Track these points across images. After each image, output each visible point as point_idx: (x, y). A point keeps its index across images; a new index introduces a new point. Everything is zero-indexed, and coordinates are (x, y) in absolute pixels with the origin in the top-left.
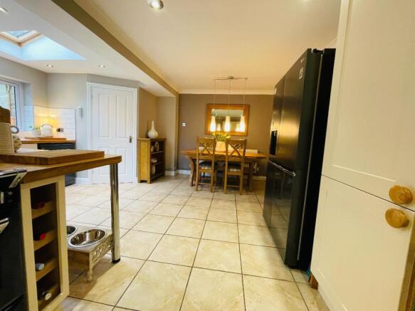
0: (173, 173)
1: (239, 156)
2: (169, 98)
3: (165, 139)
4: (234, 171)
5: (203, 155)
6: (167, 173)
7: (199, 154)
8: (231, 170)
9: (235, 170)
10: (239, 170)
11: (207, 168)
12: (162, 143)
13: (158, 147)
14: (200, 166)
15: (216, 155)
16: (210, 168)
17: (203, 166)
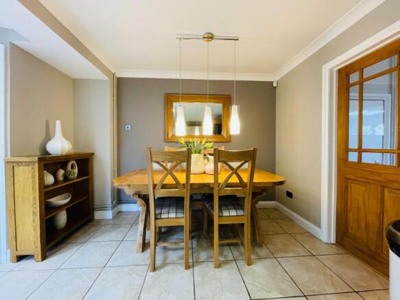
0: (109, 214)
1: (242, 184)
2: (99, 81)
3: (93, 154)
4: (231, 215)
5: (164, 186)
6: (98, 215)
7: (155, 186)
8: (226, 213)
9: (233, 213)
10: (240, 213)
11: (172, 215)
12: (85, 162)
13: (76, 170)
14: (158, 212)
15: (191, 184)
16: (180, 215)
17: (164, 210)
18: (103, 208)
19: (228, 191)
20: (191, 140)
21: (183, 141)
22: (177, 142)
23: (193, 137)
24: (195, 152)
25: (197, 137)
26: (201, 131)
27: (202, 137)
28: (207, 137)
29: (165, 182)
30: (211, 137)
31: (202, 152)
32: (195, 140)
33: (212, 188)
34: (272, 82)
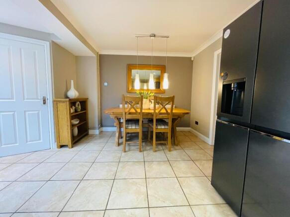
4: (162, 128)
6: (91, 132)
8: (159, 127)
10: (166, 127)
11: (134, 127)
12: (84, 103)
13: (80, 107)
14: (127, 126)
15: (143, 113)
16: (137, 127)
17: (130, 125)
18: (94, 128)
19: (160, 117)
20: (142, 92)
21: (138, 92)
22: (135, 93)
23: (143, 90)
24: (145, 98)
25: (146, 90)
26: (148, 86)
27: (148, 90)
28: (151, 90)
29: (130, 111)
30: (153, 90)
31: (148, 98)
32: (145, 92)
33: (153, 115)
34: (191, 58)
